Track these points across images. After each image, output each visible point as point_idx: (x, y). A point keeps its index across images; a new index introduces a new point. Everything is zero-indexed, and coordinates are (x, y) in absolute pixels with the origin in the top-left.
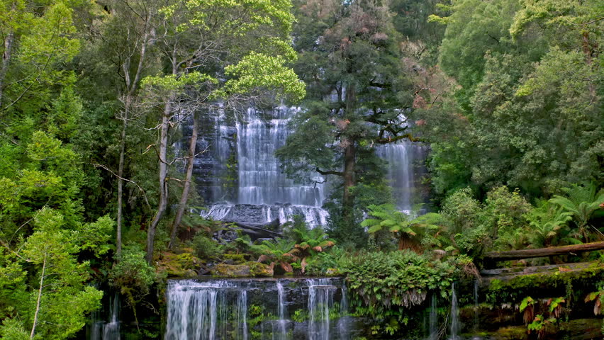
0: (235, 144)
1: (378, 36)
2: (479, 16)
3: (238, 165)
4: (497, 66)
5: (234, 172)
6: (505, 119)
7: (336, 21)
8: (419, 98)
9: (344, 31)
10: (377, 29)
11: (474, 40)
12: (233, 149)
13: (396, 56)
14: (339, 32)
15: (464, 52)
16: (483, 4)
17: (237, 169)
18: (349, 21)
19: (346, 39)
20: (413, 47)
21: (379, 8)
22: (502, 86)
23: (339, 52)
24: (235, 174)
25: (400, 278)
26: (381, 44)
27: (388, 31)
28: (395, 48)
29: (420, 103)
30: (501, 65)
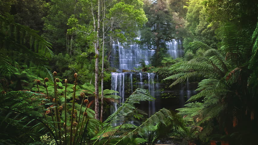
0: (118, 50)
1: (165, 10)
2: (198, 5)
3: (119, 57)
4: (203, 20)
5: (118, 59)
6: (204, 35)
7: (153, 6)
8: (177, 26)
9: (156, 8)
10: (165, 8)
11: (196, 12)
12: (117, 52)
13: (171, 16)
14: (154, 8)
15: (193, 17)
16: (199, 1)
17: (119, 58)
18: (157, 6)
19: (156, 10)
20: (176, 13)
21: (165, 2)
22: (204, 25)
23: (155, 14)
24: (118, 60)
25: (172, 72)
26: (166, 12)
27: (168, 8)
28: (170, 13)
29: (177, 27)
30: (205, 20)
